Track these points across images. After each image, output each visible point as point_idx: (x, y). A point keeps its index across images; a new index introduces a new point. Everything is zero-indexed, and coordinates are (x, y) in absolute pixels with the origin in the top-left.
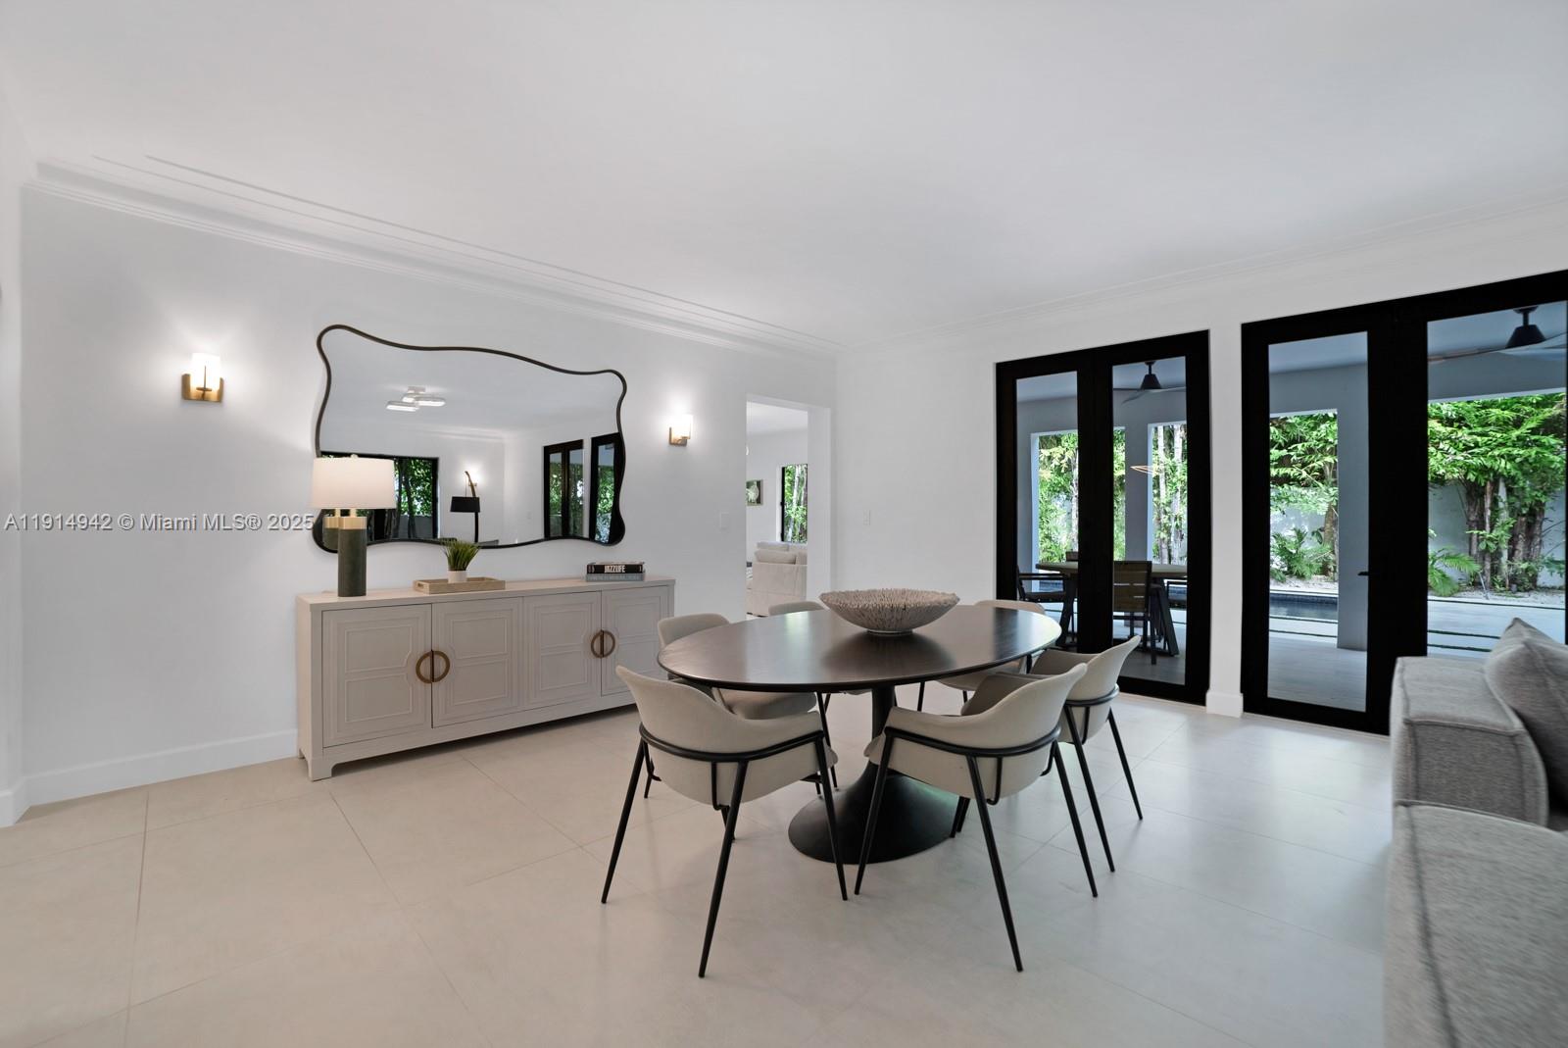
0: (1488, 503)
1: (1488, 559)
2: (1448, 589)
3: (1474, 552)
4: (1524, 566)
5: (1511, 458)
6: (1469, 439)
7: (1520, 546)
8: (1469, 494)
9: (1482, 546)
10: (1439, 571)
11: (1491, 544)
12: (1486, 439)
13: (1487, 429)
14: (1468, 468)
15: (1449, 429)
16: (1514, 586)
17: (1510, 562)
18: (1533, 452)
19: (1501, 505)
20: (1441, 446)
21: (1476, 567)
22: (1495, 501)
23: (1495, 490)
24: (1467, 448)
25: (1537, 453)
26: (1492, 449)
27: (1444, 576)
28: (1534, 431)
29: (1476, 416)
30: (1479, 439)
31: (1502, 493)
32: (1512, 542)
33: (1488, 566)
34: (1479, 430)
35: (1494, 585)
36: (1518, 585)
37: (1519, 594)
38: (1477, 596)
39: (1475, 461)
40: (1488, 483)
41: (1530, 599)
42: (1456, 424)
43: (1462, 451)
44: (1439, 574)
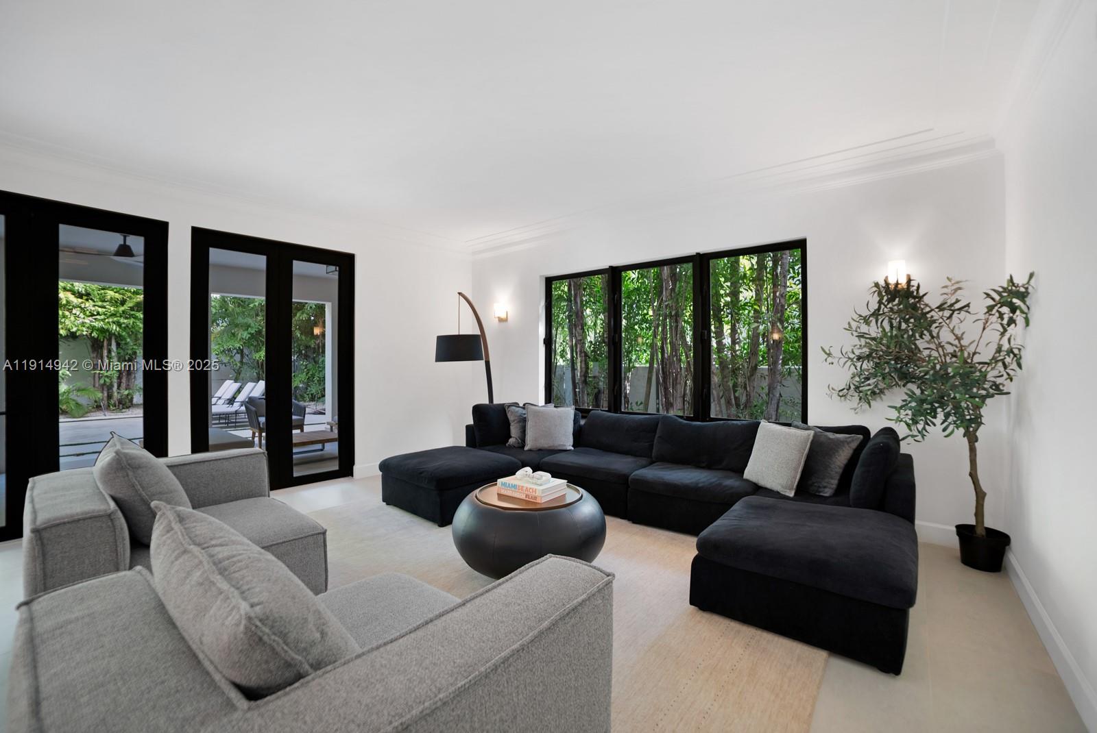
0: (105, 353)
1: (105, 389)
2: (81, 412)
3: (97, 385)
4: (126, 392)
5: (119, 324)
6: (93, 309)
7: (124, 380)
8: (93, 346)
9: (102, 381)
10: (74, 400)
11: (107, 380)
12: (104, 310)
13: (105, 304)
14: (93, 328)
15: (80, 300)
16: (121, 406)
17: (118, 391)
18: (131, 321)
19: (113, 354)
20: (74, 311)
21: (100, 395)
22: (109, 351)
23: (110, 344)
24: (92, 315)
25: (133, 323)
26: (108, 318)
27: (77, 403)
28: (132, 309)
29: (98, 294)
30: (100, 310)
31: (114, 347)
32: (120, 378)
33: (106, 395)
34: (100, 303)
35: (109, 406)
36: (123, 405)
37: (124, 410)
38: (99, 415)
39: (96, 324)
40: (105, 340)
41: (130, 413)
42: (85, 298)
43: (89, 317)
44: (74, 402)
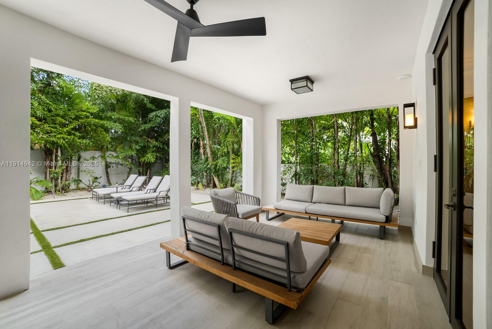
0: (54, 158)
1: (54, 181)
2: (38, 196)
3: (48, 178)
5: (64, 139)
6: (48, 128)
7: (64, 175)
8: (46, 153)
9: (52, 176)
10: (34, 188)
11: (55, 175)
12: (55, 130)
13: (56, 126)
14: (46, 141)
16: (63, 191)
17: (61, 182)
19: (59, 158)
20: (36, 130)
21: (50, 185)
22: (56, 156)
23: (57, 152)
24: (48, 133)
25: (73, 138)
26: (58, 135)
27: (36, 191)
28: (73, 129)
29: (52, 119)
30: (53, 129)
31: (59, 154)
32: (62, 174)
33: (54, 184)
34: (53, 125)
35: (56, 191)
36: (65, 190)
37: (65, 194)
38: (49, 198)
39: (50, 139)
40: (54, 149)
41: (69, 195)
42: (44, 121)
43: (46, 134)
44: (34, 190)
